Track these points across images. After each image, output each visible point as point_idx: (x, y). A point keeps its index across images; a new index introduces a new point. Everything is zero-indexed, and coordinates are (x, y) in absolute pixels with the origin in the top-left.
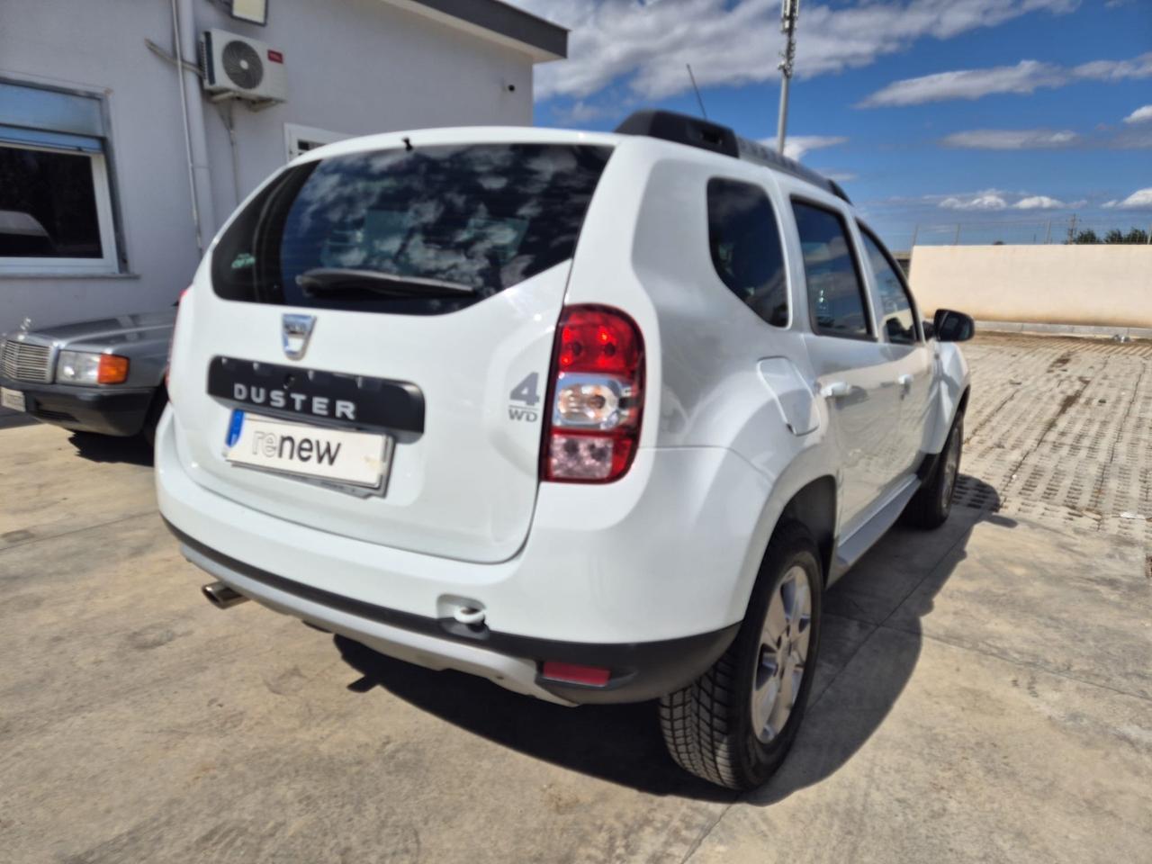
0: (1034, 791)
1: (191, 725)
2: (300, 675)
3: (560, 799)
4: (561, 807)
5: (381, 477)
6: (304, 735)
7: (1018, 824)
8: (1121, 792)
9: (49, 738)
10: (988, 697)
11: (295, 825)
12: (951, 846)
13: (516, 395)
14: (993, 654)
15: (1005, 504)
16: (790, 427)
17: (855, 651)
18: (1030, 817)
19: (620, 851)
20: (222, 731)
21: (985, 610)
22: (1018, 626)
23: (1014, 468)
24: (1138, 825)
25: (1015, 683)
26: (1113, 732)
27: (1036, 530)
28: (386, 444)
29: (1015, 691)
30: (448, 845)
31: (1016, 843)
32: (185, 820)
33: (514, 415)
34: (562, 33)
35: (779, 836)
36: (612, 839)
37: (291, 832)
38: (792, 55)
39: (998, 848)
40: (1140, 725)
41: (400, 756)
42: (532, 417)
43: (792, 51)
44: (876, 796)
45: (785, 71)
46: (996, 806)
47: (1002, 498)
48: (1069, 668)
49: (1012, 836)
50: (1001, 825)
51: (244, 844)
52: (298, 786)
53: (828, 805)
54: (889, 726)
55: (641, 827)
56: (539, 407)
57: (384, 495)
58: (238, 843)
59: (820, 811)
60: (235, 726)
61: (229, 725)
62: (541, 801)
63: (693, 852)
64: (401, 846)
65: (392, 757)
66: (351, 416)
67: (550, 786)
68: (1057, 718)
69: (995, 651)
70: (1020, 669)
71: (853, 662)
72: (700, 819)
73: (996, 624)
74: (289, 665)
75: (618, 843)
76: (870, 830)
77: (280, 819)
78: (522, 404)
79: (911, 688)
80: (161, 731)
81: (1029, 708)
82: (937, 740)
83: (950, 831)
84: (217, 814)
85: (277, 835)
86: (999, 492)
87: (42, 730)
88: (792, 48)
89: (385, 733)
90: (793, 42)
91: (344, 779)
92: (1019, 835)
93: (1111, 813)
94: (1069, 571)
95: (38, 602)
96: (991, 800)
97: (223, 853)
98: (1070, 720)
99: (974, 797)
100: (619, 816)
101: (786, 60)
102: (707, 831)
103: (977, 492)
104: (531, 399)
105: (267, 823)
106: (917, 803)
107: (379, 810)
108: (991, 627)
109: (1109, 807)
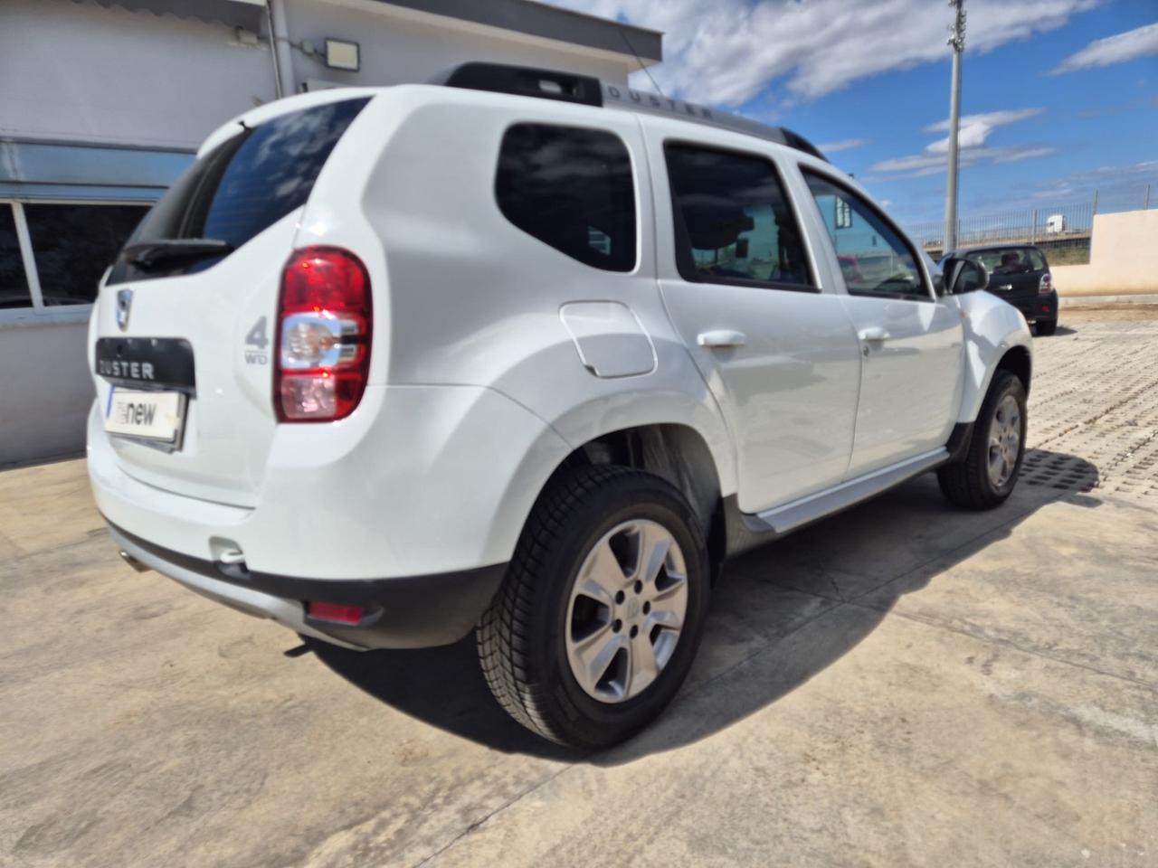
0: (922, 768)
1: (138, 681)
2: (252, 643)
3: (411, 753)
4: (407, 758)
5: (176, 432)
6: (224, 692)
7: (881, 800)
8: (1031, 775)
9: (28, 687)
10: (928, 673)
11: (172, 763)
12: (788, 816)
13: (250, 340)
14: (962, 631)
15: (1102, 484)
16: (591, 370)
17: (801, 625)
18: (900, 794)
19: (439, 801)
20: (160, 687)
21: (990, 589)
22: (1019, 604)
23: (1136, 446)
24: (1032, 809)
25: (970, 660)
26: (1064, 713)
27: (1124, 510)
28: (180, 399)
29: (965, 669)
30: (287, 788)
31: (867, 818)
32: (89, 756)
33: (251, 360)
34: (657, 37)
35: (605, 796)
36: (438, 790)
37: (164, 769)
38: (962, 27)
39: (841, 822)
40: (1102, 707)
41: (293, 712)
42: (263, 359)
43: (962, 23)
44: (735, 763)
45: (956, 45)
46: (866, 780)
47: (1101, 478)
48: (1050, 648)
49: (866, 811)
50: (859, 800)
51: (121, 777)
52: (191, 733)
53: (676, 770)
54: (794, 700)
55: (471, 780)
56: (269, 350)
57: (181, 448)
58: (117, 776)
59: (664, 775)
60: (173, 683)
61: (169, 681)
62: (393, 753)
63: (508, 805)
64: (246, 787)
65: (285, 712)
66: (151, 377)
67: (409, 741)
68: (1000, 696)
69: (967, 628)
70: (985, 646)
71: (792, 636)
72: (534, 776)
73: (993, 603)
74: (248, 634)
75: (440, 794)
76: (706, 795)
77: (161, 759)
78: (254, 348)
79: (843, 663)
80: (113, 685)
81: (972, 685)
82: (839, 714)
83: (794, 801)
84: (115, 752)
85: (152, 772)
86: (1100, 471)
87: (27, 681)
88: (963, 20)
89: (292, 691)
90: (963, 14)
91: (234, 729)
92: (877, 811)
93: (1006, 797)
94: (1134, 551)
95: (82, 583)
96: (864, 773)
97: (100, 783)
98: (1016, 699)
99: (846, 770)
100: (456, 770)
101: (956, 33)
102: (533, 787)
103: (1073, 473)
104: (262, 343)
105: (148, 761)
106: (775, 773)
107: (246, 755)
108: (985, 606)
109: (1007, 789)
